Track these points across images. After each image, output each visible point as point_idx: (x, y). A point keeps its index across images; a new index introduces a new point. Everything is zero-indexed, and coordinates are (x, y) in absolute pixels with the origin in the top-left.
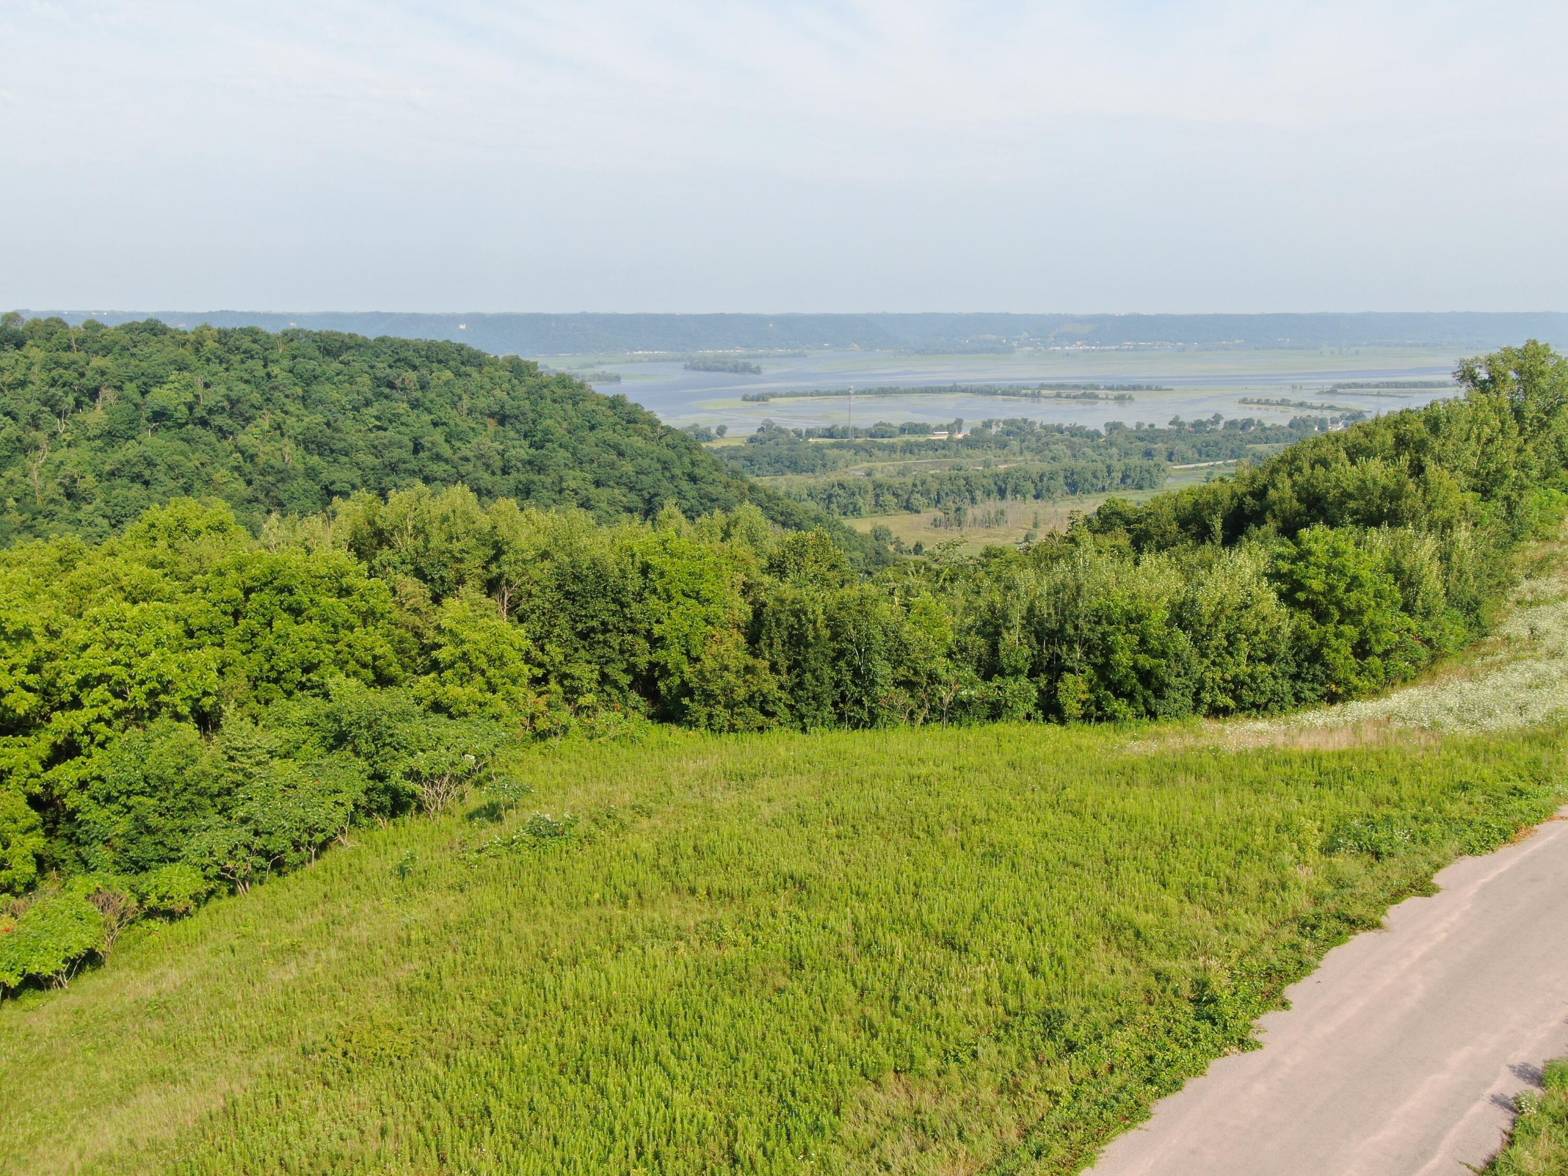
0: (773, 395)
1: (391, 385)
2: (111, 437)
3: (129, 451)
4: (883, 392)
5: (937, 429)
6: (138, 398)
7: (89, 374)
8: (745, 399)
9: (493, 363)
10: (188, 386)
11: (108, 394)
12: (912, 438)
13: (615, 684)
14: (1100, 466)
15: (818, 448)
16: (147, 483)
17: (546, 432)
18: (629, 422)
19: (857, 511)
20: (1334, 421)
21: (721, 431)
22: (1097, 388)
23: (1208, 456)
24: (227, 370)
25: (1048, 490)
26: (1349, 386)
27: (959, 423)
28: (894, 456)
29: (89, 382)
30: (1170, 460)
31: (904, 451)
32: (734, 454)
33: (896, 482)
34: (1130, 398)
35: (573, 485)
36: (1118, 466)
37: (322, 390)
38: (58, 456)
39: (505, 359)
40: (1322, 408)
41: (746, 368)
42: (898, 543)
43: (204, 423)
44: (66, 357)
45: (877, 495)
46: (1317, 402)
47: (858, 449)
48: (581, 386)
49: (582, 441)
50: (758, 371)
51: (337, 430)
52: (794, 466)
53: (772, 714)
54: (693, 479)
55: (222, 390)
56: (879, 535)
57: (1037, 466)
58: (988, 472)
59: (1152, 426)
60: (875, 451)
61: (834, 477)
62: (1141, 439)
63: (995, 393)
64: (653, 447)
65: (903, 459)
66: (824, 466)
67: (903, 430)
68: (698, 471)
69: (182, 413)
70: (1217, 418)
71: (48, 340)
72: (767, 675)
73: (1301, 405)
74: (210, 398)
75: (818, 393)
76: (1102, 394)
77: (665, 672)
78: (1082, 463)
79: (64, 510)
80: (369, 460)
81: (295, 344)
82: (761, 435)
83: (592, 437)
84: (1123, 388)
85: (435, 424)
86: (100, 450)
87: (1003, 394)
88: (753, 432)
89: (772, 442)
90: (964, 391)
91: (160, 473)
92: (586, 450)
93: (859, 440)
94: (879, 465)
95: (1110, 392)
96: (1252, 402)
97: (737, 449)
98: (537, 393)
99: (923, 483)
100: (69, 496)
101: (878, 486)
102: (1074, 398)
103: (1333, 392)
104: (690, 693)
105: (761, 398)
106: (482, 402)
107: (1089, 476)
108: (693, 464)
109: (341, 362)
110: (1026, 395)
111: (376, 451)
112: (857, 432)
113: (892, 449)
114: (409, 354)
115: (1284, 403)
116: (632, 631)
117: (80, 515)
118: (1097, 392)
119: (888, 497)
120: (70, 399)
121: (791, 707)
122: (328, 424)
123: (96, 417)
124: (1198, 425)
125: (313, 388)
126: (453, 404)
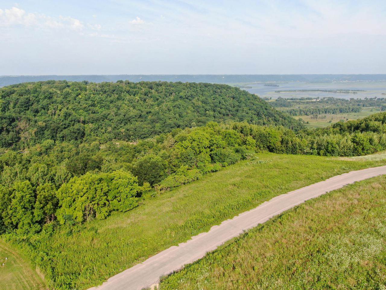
0: (281, 91)
1: (216, 92)
2: (174, 100)
3: (177, 103)
4: (303, 91)
5: (313, 99)
6: (178, 95)
7: (171, 90)
8: (275, 92)
9: (232, 88)
10: (185, 92)
11: (174, 94)
12: (308, 101)
13: (265, 147)
14: (347, 107)
15: (289, 102)
16: (179, 108)
17: (241, 100)
18: (255, 99)
19: (296, 115)
21: (271, 98)
23: (372, 106)
24: (191, 90)
25: (336, 112)
27: (318, 98)
28: (304, 104)
29: (171, 92)
30: (363, 106)
31: (306, 103)
32: (273, 103)
33: (304, 110)
34: (357, 93)
35: (245, 110)
36: (351, 107)
37: (205, 93)
38: (167, 104)
39: (234, 87)
41: (276, 86)
42: (304, 121)
43: (187, 98)
44: (168, 88)
45: (300, 112)
47: (297, 103)
48: (247, 92)
49: (247, 102)
50: (278, 86)
51: (207, 100)
52: (285, 106)
53: (284, 152)
54: (266, 109)
55: (190, 93)
56: (300, 120)
57: (334, 107)
58: (323, 108)
59: (360, 99)
60: (301, 103)
61: (292, 108)
62: (357, 102)
63: (327, 91)
64: (259, 103)
65: (306, 105)
66: (290, 106)
67: (306, 99)
68: (267, 108)
69: (184, 97)
70: (376, 98)
71: (165, 85)
72: (283, 147)
74: (189, 94)
75: (290, 91)
76: (350, 92)
77: (271, 146)
78: (343, 107)
79: (168, 112)
80: (212, 105)
81: (201, 85)
82: (278, 99)
83: (249, 101)
84: (355, 91)
85: (223, 99)
86: (172, 102)
87: (329, 91)
88: (277, 99)
89: (280, 101)
90: (320, 91)
91: (181, 106)
92: (248, 104)
93: (297, 101)
94: (301, 106)
95: (352, 91)
96: (385, 94)
97: (274, 102)
98: (240, 93)
99: (310, 110)
100: (168, 110)
101: (300, 110)
102: (344, 92)
104: (274, 149)
105: (279, 92)
106: (230, 95)
107: (345, 109)
108: (266, 106)
109: (208, 88)
110: (333, 92)
111: (213, 103)
112: (297, 99)
113: (304, 103)
114: (218, 87)
116: (267, 141)
117: (170, 113)
118: (349, 91)
119: (302, 112)
120: (168, 94)
121: (286, 151)
122: (206, 99)
123: (172, 97)
124: (371, 99)
125: (203, 93)
126: (226, 95)
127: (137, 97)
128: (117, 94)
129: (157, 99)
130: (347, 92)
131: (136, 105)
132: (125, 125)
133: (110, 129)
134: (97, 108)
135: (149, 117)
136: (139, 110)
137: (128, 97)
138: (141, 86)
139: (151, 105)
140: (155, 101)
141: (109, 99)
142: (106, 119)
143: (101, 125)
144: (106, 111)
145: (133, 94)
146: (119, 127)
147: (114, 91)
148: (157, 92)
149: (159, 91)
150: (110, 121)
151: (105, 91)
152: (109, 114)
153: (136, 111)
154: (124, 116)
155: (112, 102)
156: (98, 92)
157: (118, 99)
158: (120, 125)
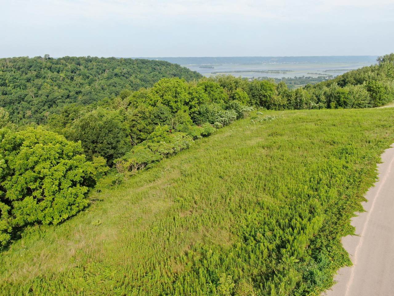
1: (155, 69)
2: (108, 78)
3: (112, 81)
5: (249, 79)
6: (112, 71)
7: (103, 67)
9: (172, 65)
10: (120, 69)
11: (107, 71)
16: (115, 87)
20: (326, 77)
22: (279, 71)
23: (302, 84)
24: (126, 66)
26: (329, 70)
27: (253, 78)
29: (104, 68)
30: (295, 84)
34: (286, 73)
37: (143, 70)
38: (100, 82)
39: (174, 64)
40: (324, 74)
43: (123, 76)
46: (323, 73)
48: (188, 69)
59: (291, 78)
62: (289, 80)
63: (259, 72)
69: (120, 74)
71: (96, 61)
73: (320, 74)
74: (125, 71)
76: (280, 72)
79: (102, 91)
81: (137, 61)
86: (107, 81)
87: (261, 72)
91: (117, 85)
96: (310, 74)
98: (181, 70)
100: (102, 89)
102: (275, 73)
103: (326, 72)
106: (171, 72)
109: (146, 65)
114: (157, 63)
115: (316, 74)
117: (105, 92)
120: (101, 72)
122: (145, 76)
123: (105, 75)
124: (300, 78)
125: (141, 69)
126: (166, 73)
127: (62, 75)
128: (35, 70)
129: (88, 77)
130: (278, 72)
131: (61, 84)
132: (49, 108)
133: (29, 113)
134: (9, 88)
135: (80, 97)
136: (66, 89)
137: (50, 74)
138: (66, 62)
139: (81, 84)
140: (85, 79)
141: (25, 77)
142: (23, 101)
143: (17, 109)
144: (22, 92)
145: (57, 71)
146: (41, 110)
147: (31, 67)
148: (87, 69)
149: (90, 68)
150: (29, 103)
151: (19, 67)
152: (26, 95)
153: (62, 90)
154: (48, 96)
155: (28, 80)
156: (9, 69)
157: (37, 77)
158: (43, 108)
